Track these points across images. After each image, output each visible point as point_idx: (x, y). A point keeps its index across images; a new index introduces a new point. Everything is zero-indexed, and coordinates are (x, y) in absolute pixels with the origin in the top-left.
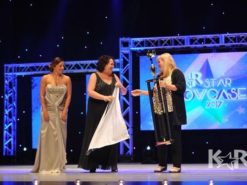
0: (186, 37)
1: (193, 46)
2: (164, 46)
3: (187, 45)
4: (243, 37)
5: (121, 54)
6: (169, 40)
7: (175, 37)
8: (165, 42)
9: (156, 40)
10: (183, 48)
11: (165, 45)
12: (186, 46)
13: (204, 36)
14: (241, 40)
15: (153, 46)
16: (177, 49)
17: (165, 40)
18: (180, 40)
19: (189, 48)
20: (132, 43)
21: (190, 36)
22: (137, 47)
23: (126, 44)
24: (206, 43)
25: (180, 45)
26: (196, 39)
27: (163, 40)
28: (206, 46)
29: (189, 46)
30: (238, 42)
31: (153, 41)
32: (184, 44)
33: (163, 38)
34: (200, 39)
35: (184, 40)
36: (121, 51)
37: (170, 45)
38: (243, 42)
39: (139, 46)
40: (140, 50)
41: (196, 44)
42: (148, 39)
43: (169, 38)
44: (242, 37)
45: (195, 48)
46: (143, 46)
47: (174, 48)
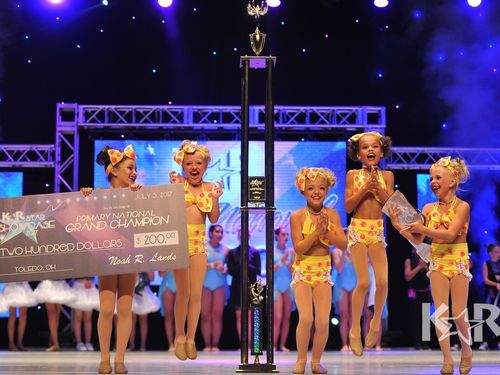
0: (186, 108)
1: (199, 125)
2: (144, 122)
3: (189, 123)
4: (292, 114)
5: (58, 134)
6: (154, 112)
7: (165, 107)
8: (146, 117)
9: (127, 111)
10: (179, 129)
11: (146, 121)
12: (185, 125)
13: (221, 107)
14: (288, 119)
15: (122, 122)
16: (168, 129)
17: (146, 113)
18: (174, 113)
19: (191, 128)
20: (81, 115)
21: (195, 107)
22: (91, 122)
23: (69, 116)
24: (223, 122)
25: (174, 122)
26: (205, 114)
27: (141, 111)
28: (222, 128)
29: (191, 125)
30: (284, 122)
31: (122, 113)
32: (182, 122)
33: (141, 108)
34: (213, 114)
35: (182, 113)
36: (58, 129)
37: (154, 122)
38: (292, 123)
39: (93, 121)
40: (96, 129)
41: (205, 122)
42: (113, 107)
43: (154, 107)
44: (290, 113)
45: (203, 129)
46: (103, 121)
47: (161, 128)
